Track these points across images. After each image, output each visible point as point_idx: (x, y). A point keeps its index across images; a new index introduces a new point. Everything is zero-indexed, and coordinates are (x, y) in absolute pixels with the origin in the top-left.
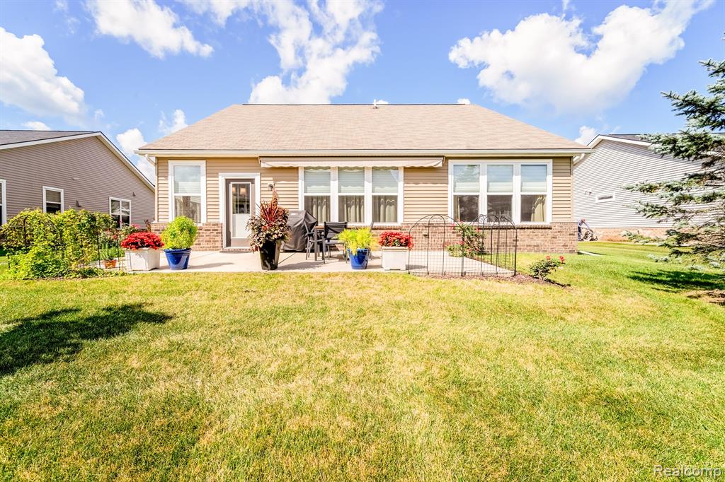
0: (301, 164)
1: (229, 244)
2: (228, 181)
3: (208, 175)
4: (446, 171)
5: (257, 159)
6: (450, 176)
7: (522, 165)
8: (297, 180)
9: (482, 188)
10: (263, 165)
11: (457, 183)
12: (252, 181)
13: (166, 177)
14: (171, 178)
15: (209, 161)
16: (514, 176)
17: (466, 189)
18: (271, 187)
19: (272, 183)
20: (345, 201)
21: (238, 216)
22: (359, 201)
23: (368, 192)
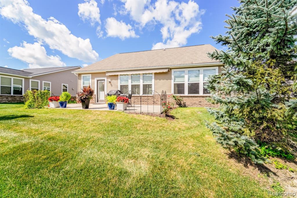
0: (119, 74)
1: (98, 101)
2: (98, 81)
3: (92, 79)
4: (171, 74)
5: (105, 73)
6: (172, 76)
7: (204, 70)
8: (118, 79)
9: (186, 80)
10: (107, 75)
11: (176, 79)
12: (104, 80)
13: (81, 80)
14: (82, 80)
15: (92, 74)
16: (200, 75)
17: (179, 81)
18: (110, 82)
19: (110, 81)
20: (133, 87)
21: (101, 92)
22: (138, 86)
23: (141, 83)
